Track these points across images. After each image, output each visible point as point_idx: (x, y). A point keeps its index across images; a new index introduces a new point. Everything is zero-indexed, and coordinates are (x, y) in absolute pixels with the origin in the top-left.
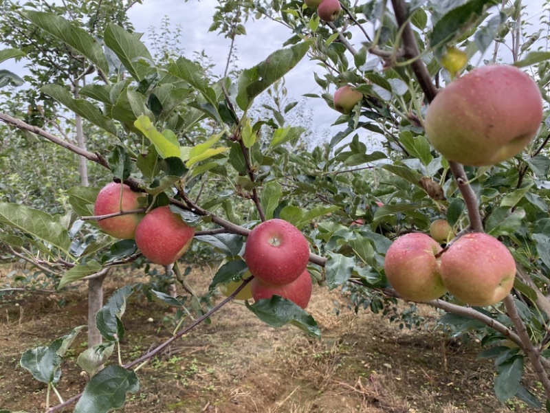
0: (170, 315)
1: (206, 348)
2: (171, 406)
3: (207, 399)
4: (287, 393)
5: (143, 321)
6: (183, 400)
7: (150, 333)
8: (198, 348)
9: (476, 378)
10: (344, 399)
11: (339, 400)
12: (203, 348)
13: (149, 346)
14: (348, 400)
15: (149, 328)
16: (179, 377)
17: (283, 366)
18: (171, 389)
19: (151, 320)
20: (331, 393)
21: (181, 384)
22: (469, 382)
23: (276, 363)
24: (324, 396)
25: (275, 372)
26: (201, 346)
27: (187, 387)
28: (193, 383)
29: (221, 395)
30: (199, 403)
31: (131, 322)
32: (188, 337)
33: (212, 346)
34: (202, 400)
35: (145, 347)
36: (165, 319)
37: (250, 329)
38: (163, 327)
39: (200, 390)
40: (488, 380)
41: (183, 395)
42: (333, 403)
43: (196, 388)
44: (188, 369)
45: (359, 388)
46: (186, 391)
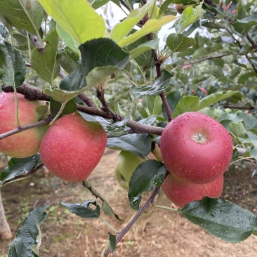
0: (44, 179)
1: (72, 198)
2: (56, 239)
3: (79, 231)
4: (128, 217)
5: (27, 186)
6: (63, 234)
7: (33, 193)
8: (67, 199)
9: (240, 190)
10: (165, 216)
11: (162, 217)
12: (70, 198)
13: (34, 202)
14: (168, 217)
15: (32, 190)
16: (58, 220)
17: (123, 201)
18: (55, 228)
19: (32, 184)
20: (156, 213)
21: (60, 224)
22: (236, 193)
23: (119, 199)
24: (153, 216)
25: (118, 206)
26: (68, 196)
27: (65, 225)
28: (68, 222)
29: (87, 226)
30: (74, 234)
31: (19, 188)
32: (59, 192)
33: (76, 195)
34: (76, 232)
35: (32, 203)
36: (42, 183)
37: (98, 180)
38: (41, 188)
39: (73, 225)
40: (247, 190)
41: (63, 231)
42: (159, 220)
43: (70, 225)
44: (63, 213)
45: (173, 207)
46: (65, 228)
